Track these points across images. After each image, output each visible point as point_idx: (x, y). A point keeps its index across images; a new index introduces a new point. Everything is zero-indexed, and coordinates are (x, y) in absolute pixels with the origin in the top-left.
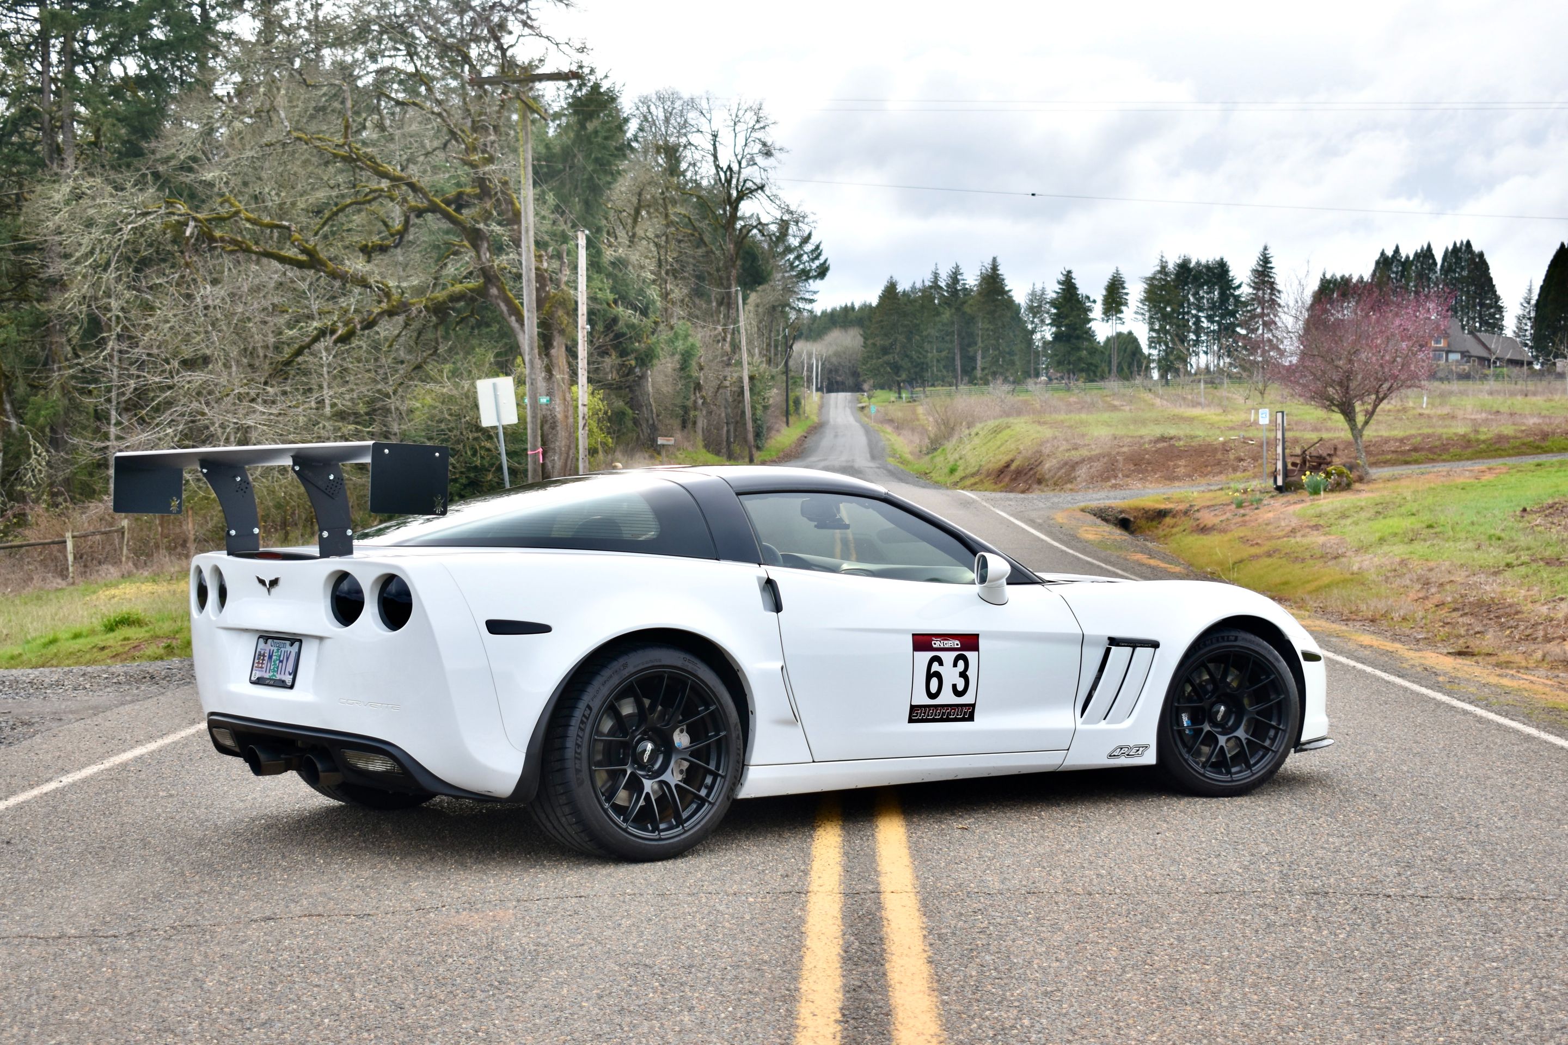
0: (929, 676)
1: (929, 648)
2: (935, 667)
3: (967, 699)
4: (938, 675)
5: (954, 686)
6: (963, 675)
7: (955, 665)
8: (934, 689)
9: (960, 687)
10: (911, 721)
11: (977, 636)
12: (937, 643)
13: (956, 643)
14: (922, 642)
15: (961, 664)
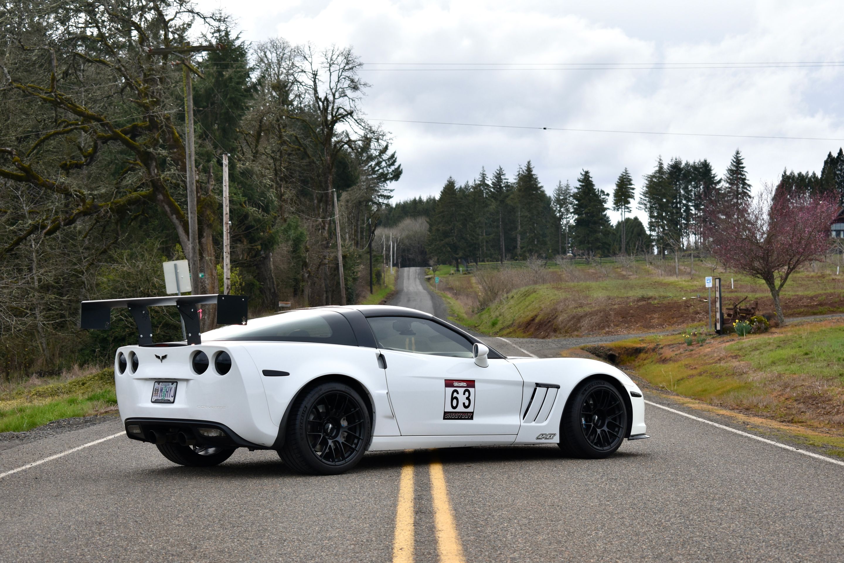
0: (453, 398)
1: (454, 386)
2: (455, 395)
3: (470, 410)
4: (456, 398)
5: (464, 404)
6: (468, 398)
7: (464, 394)
8: (454, 405)
9: (467, 404)
10: (444, 419)
11: (474, 381)
12: (456, 384)
13: (464, 384)
14: (449, 383)
15: (467, 393)
